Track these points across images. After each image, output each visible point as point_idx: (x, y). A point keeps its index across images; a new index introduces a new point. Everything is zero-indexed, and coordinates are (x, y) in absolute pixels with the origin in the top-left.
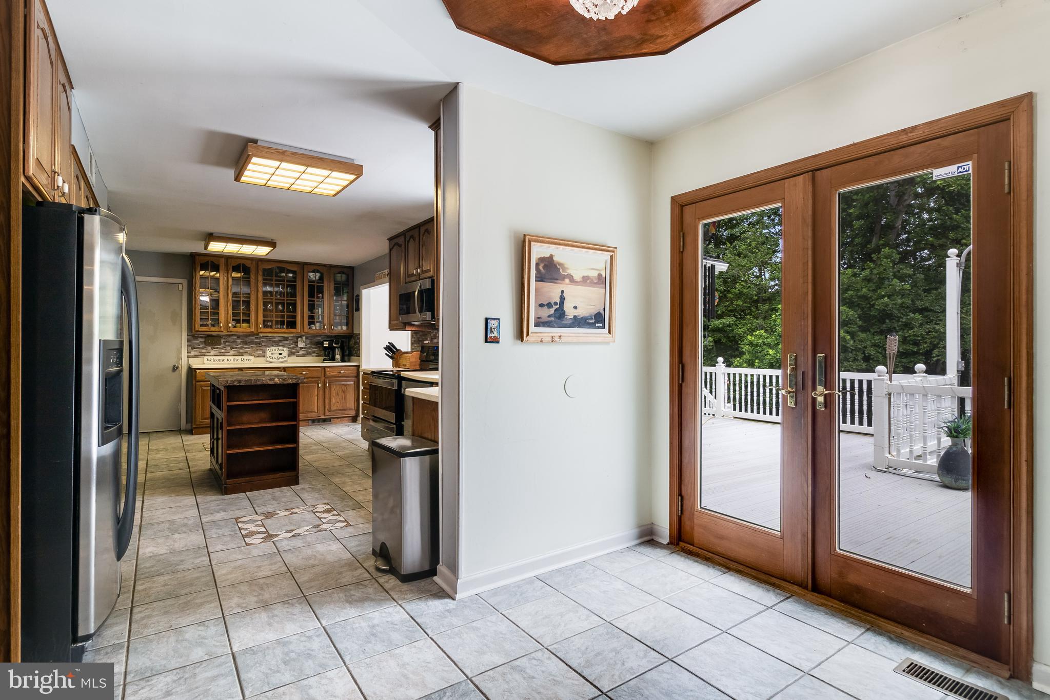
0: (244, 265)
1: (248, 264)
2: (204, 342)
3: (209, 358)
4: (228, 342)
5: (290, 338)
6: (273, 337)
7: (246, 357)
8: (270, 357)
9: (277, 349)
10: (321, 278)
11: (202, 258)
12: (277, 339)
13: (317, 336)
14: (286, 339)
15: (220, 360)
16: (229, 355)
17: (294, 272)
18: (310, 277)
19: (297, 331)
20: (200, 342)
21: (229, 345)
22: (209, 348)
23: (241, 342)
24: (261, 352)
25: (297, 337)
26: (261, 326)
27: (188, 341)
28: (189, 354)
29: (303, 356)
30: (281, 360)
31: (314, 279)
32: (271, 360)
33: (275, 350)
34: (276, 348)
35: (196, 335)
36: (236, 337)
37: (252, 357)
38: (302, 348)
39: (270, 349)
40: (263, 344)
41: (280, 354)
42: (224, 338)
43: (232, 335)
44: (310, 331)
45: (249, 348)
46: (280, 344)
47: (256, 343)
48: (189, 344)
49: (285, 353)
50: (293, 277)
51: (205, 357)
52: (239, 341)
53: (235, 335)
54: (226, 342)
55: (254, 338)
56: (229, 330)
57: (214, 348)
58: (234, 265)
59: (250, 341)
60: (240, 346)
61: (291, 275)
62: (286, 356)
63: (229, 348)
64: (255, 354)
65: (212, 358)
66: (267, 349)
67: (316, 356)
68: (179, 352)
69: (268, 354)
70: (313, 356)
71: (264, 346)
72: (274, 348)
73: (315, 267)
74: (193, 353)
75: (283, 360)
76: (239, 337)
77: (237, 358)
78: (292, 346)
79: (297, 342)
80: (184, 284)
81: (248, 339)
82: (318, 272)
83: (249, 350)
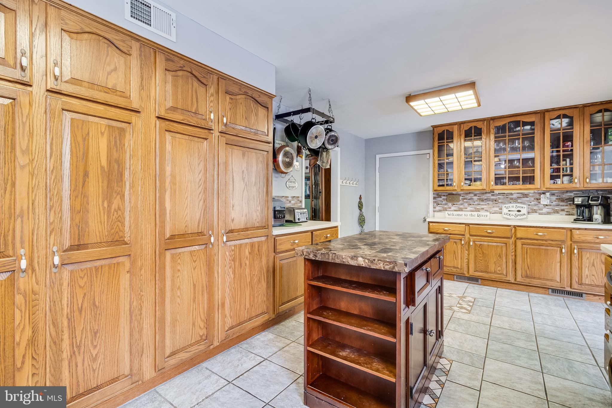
0: (475, 127)
1: (479, 125)
2: (446, 199)
3: (449, 212)
4: (466, 199)
5: (530, 195)
6: (512, 194)
7: (482, 213)
8: (507, 214)
9: (515, 206)
10: (571, 124)
11: (439, 128)
12: (515, 196)
13: (567, 192)
14: (526, 196)
15: (458, 215)
16: (467, 211)
17: (532, 124)
18: (553, 125)
19: (536, 187)
20: (443, 199)
21: (467, 202)
22: (450, 204)
23: (478, 199)
24: (498, 209)
25: (539, 193)
26: (492, 183)
27: (434, 198)
28: (435, 209)
29: (548, 213)
30: (519, 217)
31: (559, 126)
32: (509, 217)
33: (513, 207)
34: (514, 205)
35: (440, 194)
36: (473, 195)
37: (488, 214)
38: (547, 205)
39: (507, 205)
40: (499, 201)
41: (519, 211)
42: (462, 195)
43: (470, 193)
44: (555, 186)
45: (485, 205)
46: (519, 201)
47: (492, 200)
48: (435, 200)
49: (524, 211)
50: (531, 129)
51: (447, 212)
52: (476, 198)
53: (472, 193)
54: (464, 199)
55: (490, 195)
56: (461, 188)
57: (454, 205)
58: (467, 129)
59: (486, 198)
60: (476, 203)
61: (528, 127)
62: (526, 213)
63: (466, 205)
64: (491, 210)
65: (452, 212)
66: (504, 206)
67: (566, 215)
68: (428, 207)
69: (505, 210)
70: (561, 215)
71: (502, 202)
72: (511, 205)
73: (562, 112)
74: (438, 208)
75: (522, 217)
76: (475, 195)
77: (473, 213)
78: (533, 203)
79: (540, 199)
80: (430, 154)
81: (484, 197)
82: (565, 116)
83: (486, 206)
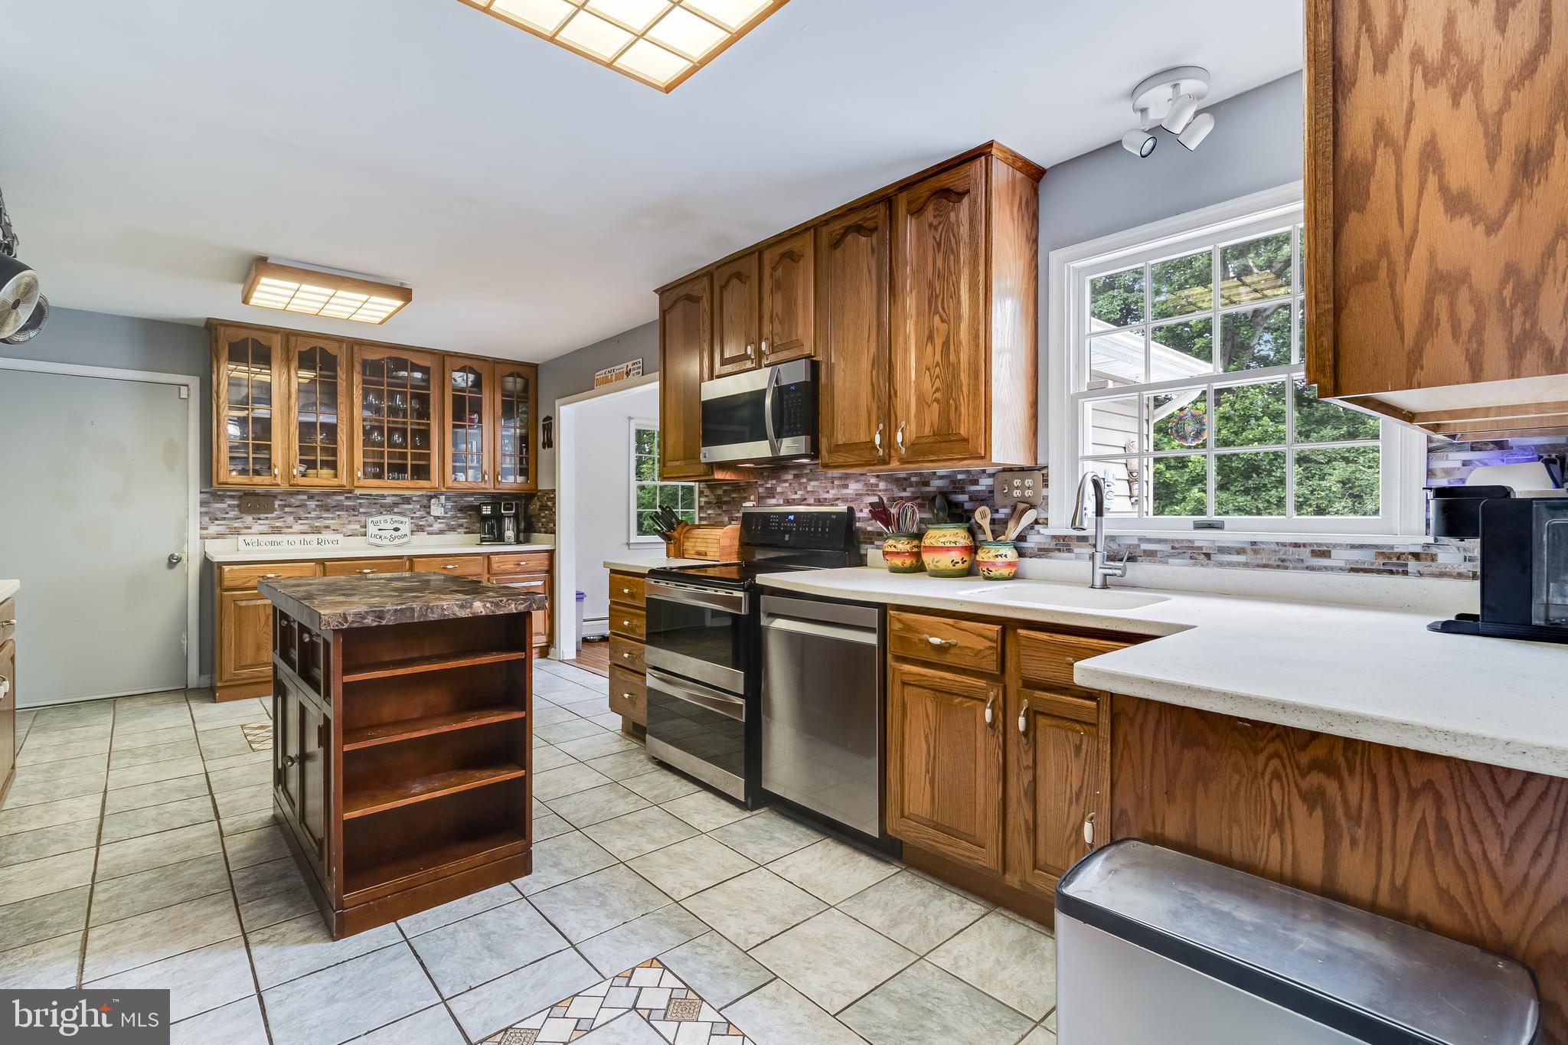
0: (323, 350)
1: (332, 348)
2: (238, 506)
3: (248, 539)
4: (290, 506)
5: (414, 499)
6: (383, 496)
7: (326, 536)
8: (375, 536)
9: (389, 521)
10: (478, 384)
11: (234, 331)
12: (389, 500)
13: (467, 495)
14: (407, 500)
15: (273, 543)
16: (292, 533)
17: (425, 370)
18: (455, 380)
19: (433, 485)
20: (229, 506)
21: (292, 513)
22: (248, 519)
23: (316, 505)
24: (358, 527)
25: (427, 496)
26: (360, 474)
27: (203, 503)
28: (205, 532)
29: (441, 532)
30: (397, 541)
31: (463, 385)
32: (378, 541)
33: (386, 521)
34: (388, 517)
35: (219, 493)
36: (305, 497)
37: (339, 537)
38: (439, 518)
39: (375, 519)
40: (361, 510)
41: (397, 529)
42: (279, 497)
43: (298, 493)
44: (456, 485)
45: (333, 519)
46: (396, 510)
47: (348, 509)
48: (204, 509)
49: (406, 527)
50: (423, 380)
51: (241, 538)
52: (312, 504)
53: (304, 493)
54: (286, 506)
55: (342, 498)
56: (292, 482)
57: (259, 519)
58: (303, 350)
59: (334, 504)
60: (313, 514)
61: (418, 375)
62: (409, 533)
63: (290, 519)
64: (344, 530)
65: (255, 538)
66: (370, 520)
67: (465, 533)
68: (183, 527)
69: (372, 529)
70: (459, 533)
71: (365, 513)
72: (382, 518)
73: (467, 363)
74: (213, 529)
75: (402, 541)
76: (311, 497)
77: (308, 537)
78: (418, 514)
79: (429, 507)
80: (191, 386)
81: (331, 501)
82: (472, 370)
83: (334, 521)
